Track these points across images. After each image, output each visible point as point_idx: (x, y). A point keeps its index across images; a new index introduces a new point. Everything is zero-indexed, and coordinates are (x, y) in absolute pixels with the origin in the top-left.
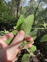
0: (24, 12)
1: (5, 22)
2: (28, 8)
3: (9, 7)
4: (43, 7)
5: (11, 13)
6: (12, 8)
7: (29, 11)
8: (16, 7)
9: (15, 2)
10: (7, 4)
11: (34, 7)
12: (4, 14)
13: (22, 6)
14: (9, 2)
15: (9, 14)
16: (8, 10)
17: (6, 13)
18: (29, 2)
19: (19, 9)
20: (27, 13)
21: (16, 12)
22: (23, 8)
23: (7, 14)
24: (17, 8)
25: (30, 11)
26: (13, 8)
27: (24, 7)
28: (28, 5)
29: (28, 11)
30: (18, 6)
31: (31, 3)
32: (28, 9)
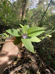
0: (30, 16)
1: (8, 25)
2: (35, 11)
3: (13, 8)
4: (52, 12)
5: (16, 15)
6: (17, 10)
7: (36, 15)
8: (21, 8)
9: (21, 3)
10: (11, 5)
11: (42, 10)
12: (7, 16)
13: (29, 8)
14: (14, 3)
15: (13, 16)
16: (12, 11)
17: (9, 15)
18: (37, 4)
19: (25, 11)
20: (33, 17)
21: (21, 15)
22: (30, 11)
23: (11, 16)
24: (22, 10)
25: (38, 15)
26: (19, 10)
27: (31, 9)
28: (36, 8)
29: (34, 15)
30: (24, 7)
31: (40, 6)
32: (35, 13)
